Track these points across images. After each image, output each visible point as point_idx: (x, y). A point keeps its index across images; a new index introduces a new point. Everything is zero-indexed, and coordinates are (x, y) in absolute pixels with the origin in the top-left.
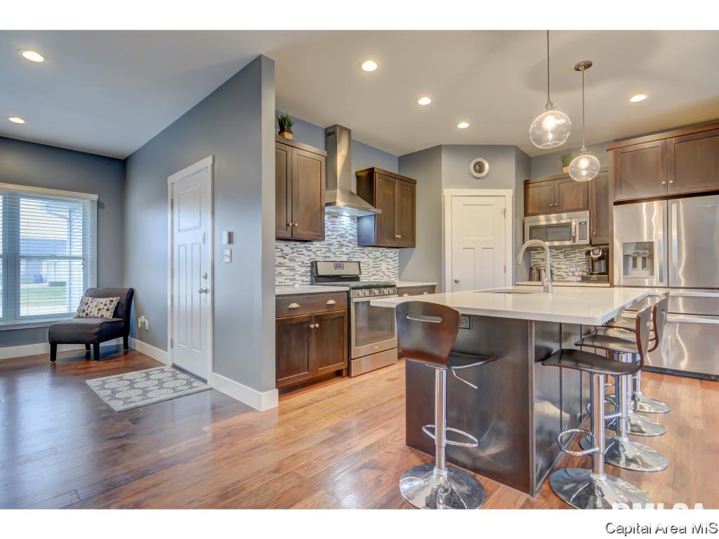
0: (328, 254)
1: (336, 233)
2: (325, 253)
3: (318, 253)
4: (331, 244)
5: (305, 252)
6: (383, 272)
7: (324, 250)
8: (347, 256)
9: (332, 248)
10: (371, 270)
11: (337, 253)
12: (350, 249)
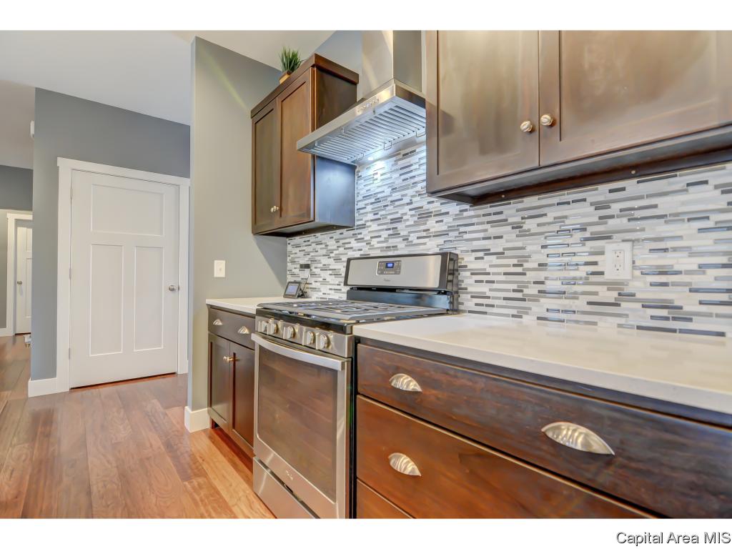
0: (392, 242)
1: (410, 192)
2: (386, 240)
3: (374, 242)
4: (399, 220)
5: (354, 244)
6: (612, 285)
7: (385, 234)
8: (440, 240)
9: (400, 226)
10: (531, 276)
11: (413, 238)
12: (447, 219)
